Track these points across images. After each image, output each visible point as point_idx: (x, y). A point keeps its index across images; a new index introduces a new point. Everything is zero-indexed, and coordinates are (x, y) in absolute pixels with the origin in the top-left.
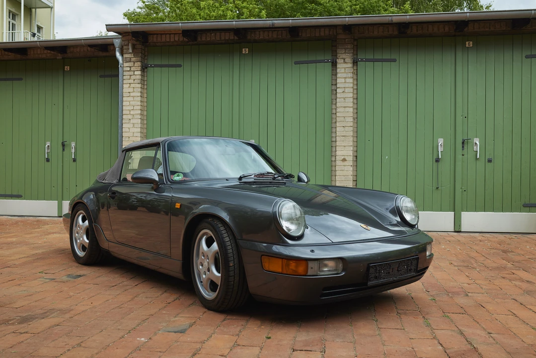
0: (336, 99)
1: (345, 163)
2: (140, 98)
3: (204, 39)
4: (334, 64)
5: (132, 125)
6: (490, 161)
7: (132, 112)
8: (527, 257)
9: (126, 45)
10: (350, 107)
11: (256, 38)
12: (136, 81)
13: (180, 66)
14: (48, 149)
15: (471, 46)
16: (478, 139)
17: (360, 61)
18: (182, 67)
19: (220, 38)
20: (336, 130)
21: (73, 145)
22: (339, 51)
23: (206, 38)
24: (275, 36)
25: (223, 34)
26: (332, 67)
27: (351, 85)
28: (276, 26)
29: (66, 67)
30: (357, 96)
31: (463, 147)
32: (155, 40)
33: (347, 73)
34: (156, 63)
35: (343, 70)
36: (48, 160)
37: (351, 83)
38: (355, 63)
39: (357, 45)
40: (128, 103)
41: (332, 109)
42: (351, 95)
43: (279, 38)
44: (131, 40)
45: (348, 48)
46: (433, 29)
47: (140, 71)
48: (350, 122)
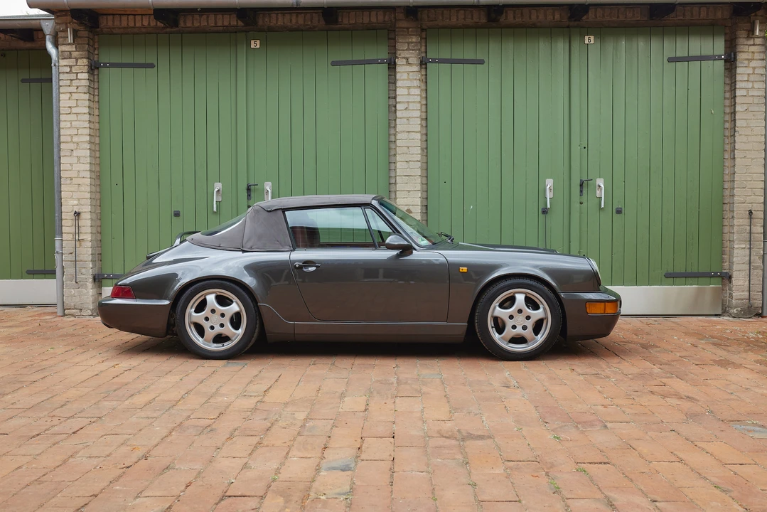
0: (395, 120)
2: (88, 116)
3: (189, 24)
4: (392, 66)
5: (75, 160)
6: (619, 211)
7: (75, 139)
8: (678, 354)
9: (61, 31)
10: (416, 132)
11: (272, 24)
12: (79, 90)
13: (151, 66)
15: (592, 42)
16: (602, 180)
17: (430, 62)
18: (156, 67)
19: (216, 23)
20: (396, 167)
22: (399, 46)
23: (193, 23)
24: (301, 21)
25: (219, 17)
26: (389, 71)
27: (418, 99)
28: (302, 5)
30: (427, 116)
31: (581, 191)
32: (110, 23)
33: (411, 80)
34: (113, 61)
35: (405, 76)
37: (417, 95)
38: (423, 64)
39: (426, 38)
40: (69, 123)
41: (389, 135)
42: (418, 114)
43: (307, 25)
44: (69, 23)
45: (412, 43)
46: (538, 17)
47: (88, 72)
48: (416, 154)
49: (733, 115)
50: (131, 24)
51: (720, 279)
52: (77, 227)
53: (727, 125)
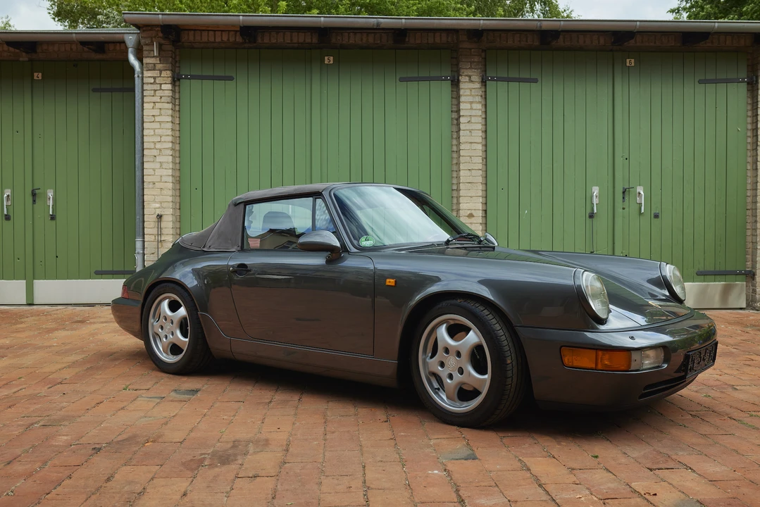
0: (459, 132)
1: (473, 220)
2: (170, 124)
3: (267, 40)
4: (455, 84)
5: (158, 165)
6: (656, 216)
7: (158, 146)
9: (147, 45)
10: (478, 143)
11: (344, 42)
12: (163, 100)
13: (231, 78)
14: (8, 200)
15: (633, 65)
16: (642, 187)
17: (489, 80)
18: (235, 80)
20: (459, 175)
21: (50, 194)
22: (462, 65)
23: (270, 39)
24: (371, 40)
25: (295, 34)
26: (452, 87)
27: (480, 113)
28: (382, 26)
29: (36, 74)
30: (486, 128)
31: (623, 198)
32: (191, 38)
33: (473, 96)
34: (194, 73)
35: (468, 92)
36: (7, 218)
37: (479, 110)
38: (484, 82)
39: (485, 59)
40: (152, 131)
41: (452, 145)
42: (480, 127)
43: (377, 44)
44: (155, 37)
45: (474, 62)
46: (585, 42)
47: (171, 84)
48: (478, 162)
49: (755, 131)
50: (212, 39)
51: (745, 276)
52: (160, 228)
53: (749, 140)
